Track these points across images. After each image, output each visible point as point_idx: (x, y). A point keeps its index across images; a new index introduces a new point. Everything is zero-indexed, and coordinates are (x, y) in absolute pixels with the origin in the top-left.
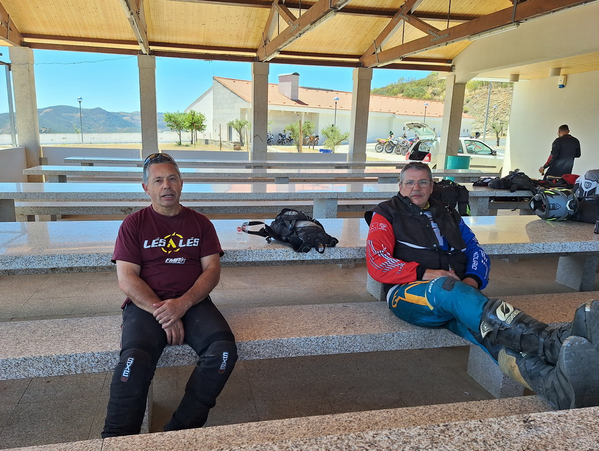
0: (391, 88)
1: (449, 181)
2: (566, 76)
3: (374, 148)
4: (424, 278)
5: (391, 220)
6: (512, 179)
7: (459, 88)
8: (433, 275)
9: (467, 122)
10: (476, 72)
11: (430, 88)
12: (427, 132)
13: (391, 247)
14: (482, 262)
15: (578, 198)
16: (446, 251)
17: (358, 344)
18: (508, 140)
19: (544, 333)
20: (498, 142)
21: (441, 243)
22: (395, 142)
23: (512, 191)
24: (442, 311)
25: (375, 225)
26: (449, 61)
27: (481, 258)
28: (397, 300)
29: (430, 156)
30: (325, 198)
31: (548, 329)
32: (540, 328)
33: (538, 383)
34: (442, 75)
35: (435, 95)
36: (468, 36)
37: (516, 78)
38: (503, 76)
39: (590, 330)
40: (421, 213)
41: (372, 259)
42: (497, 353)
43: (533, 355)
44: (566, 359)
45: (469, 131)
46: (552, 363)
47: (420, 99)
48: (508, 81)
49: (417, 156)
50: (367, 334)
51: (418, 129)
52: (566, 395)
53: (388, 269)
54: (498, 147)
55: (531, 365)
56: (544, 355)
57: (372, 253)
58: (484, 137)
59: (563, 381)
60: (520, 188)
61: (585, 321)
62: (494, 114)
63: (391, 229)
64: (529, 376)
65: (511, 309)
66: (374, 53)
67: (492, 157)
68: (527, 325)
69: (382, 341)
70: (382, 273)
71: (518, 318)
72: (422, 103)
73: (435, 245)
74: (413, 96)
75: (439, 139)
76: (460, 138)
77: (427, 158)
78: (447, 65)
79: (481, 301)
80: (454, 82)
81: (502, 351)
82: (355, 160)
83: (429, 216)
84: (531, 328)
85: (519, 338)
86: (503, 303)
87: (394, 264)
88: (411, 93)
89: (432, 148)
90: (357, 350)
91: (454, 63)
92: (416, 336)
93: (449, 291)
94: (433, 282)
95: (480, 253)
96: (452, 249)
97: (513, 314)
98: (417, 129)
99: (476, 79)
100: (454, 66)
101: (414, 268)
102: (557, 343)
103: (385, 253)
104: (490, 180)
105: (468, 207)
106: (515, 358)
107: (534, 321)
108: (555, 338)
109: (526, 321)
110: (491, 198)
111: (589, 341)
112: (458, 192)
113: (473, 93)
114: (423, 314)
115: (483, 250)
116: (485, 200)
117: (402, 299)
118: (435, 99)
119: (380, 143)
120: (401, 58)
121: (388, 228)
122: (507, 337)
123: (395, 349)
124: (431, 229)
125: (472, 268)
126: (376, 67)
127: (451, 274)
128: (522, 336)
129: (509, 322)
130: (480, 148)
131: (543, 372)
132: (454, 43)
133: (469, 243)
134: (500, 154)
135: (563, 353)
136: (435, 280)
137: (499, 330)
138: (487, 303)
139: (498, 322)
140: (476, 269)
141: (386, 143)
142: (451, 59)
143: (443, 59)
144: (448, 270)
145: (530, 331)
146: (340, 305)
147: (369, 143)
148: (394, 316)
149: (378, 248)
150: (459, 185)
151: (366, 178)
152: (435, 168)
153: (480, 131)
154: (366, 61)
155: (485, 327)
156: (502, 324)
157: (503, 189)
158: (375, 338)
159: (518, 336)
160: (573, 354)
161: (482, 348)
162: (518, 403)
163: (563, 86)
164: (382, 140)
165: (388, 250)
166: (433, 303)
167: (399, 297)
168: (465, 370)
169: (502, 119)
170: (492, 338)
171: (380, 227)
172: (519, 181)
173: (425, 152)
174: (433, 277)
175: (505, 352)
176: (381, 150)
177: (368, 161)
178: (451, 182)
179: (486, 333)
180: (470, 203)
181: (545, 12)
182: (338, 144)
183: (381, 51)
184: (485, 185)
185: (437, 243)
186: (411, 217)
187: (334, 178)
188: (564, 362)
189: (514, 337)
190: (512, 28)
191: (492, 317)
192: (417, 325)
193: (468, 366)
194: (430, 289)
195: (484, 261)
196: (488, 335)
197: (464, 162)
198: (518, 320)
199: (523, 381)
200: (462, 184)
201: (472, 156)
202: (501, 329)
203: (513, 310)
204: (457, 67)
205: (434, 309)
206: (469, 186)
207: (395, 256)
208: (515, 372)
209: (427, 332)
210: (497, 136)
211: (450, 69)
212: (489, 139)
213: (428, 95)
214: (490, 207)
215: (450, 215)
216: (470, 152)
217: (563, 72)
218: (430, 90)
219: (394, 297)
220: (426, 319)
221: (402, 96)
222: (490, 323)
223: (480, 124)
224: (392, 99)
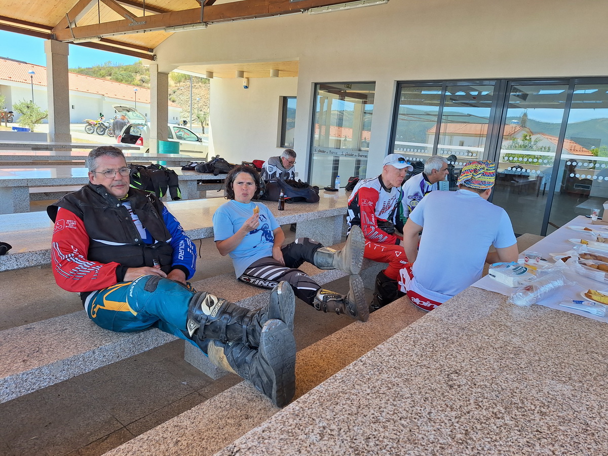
0: (97, 69)
1: (158, 166)
2: (248, 79)
3: (84, 129)
4: (125, 279)
5: (81, 215)
6: (214, 164)
7: (162, 77)
8: (136, 274)
9: (173, 110)
10: (176, 64)
11: (138, 75)
12: (137, 116)
13: (84, 247)
14: (188, 250)
15: (265, 181)
16: (148, 245)
17: (45, 377)
18: (209, 129)
19: (246, 320)
20: (203, 130)
21: (143, 235)
22: (106, 124)
23: (216, 175)
24: (147, 315)
25: (61, 223)
26: (151, 50)
27: (187, 246)
28: (96, 310)
29: (142, 140)
30: (9, 186)
31: (249, 315)
32: (242, 315)
33: (244, 369)
34: (146, 63)
35: (144, 82)
36: (164, 27)
37: (211, 75)
38: (200, 71)
39: (283, 311)
40: (118, 205)
41: (59, 265)
42: (206, 346)
43: (238, 342)
44: (266, 344)
45: (178, 119)
46: (255, 347)
47: (129, 84)
48: (205, 77)
49: (129, 139)
50: (57, 362)
51: (127, 113)
52: (268, 377)
53: (80, 275)
54: (204, 135)
55: (237, 353)
56: (248, 341)
57: (58, 258)
58: (191, 125)
59: (265, 366)
60: (222, 172)
61: (279, 303)
62: (198, 105)
63: (84, 227)
64: (237, 364)
65: (216, 301)
66: (68, 27)
67: (198, 143)
68: (230, 314)
69: (80, 363)
70: (74, 281)
71: (222, 309)
72: (131, 89)
73: (136, 240)
74: (122, 80)
75: (149, 124)
76: (169, 125)
77: (139, 142)
78: (148, 53)
79: (186, 298)
80: (158, 71)
81: (211, 343)
82: (58, 142)
83: (127, 206)
84: (234, 317)
85: (225, 329)
86: (208, 296)
87: (88, 268)
88: (120, 77)
89: (143, 132)
90: (44, 385)
91: (155, 53)
92: (122, 345)
93: (152, 292)
94: (134, 284)
95: (185, 241)
96: (156, 242)
97: (218, 304)
98: (125, 112)
99: (176, 71)
100: (155, 55)
101: (113, 269)
102: (258, 328)
103: (76, 256)
104: (196, 164)
105: (178, 191)
106: (223, 349)
107: (237, 309)
108: (255, 323)
109: (230, 310)
110: (199, 181)
111: (283, 321)
112: (168, 176)
113: (178, 85)
114: (128, 320)
115: (188, 238)
116: (193, 183)
117: (101, 307)
118: (144, 86)
119: (90, 124)
120: (99, 38)
121: (79, 225)
122: (214, 331)
123: (98, 367)
124: (131, 221)
125: (179, 258)
126: (72, 43)
127: (156, 270)
128: (227, 327)
129: (214, 315)
130: (188, 135)
131: (248, 358)
132: (151, 32)
133: (174, 232)
134: (204, 140)
135: (263, 340)
136: (137, 281)
137: (205, 325)
138: (192, 298)
139: (203, 317)
140: (182, 259)
141: (96, 124)
142: (152, 48)
143: (144, 47)
144: (152, 266)
145: (234, 320)
146: (21, 329)
147: (72, 123)
148: (96, 326)
149: (66, 250)
150: (168, 169)
151: (73, 161)
152: (148, 152)
153: (188, 120)
154: (60, 33)
155: (192, 325)
156: (207, 319)
157: (208, 173)
158: (68, 363)
159: (224, 327)
160: (271, 339)
161: (192, 343)
162: (228, 396)
163: (246, 87)
164: (91, 121)
165: (80, 252)
166: (135, 308)
167: (98, 306)
168: (183, 357)
169: (204, 110)
170: (200, 334)
171: (68, 225)
172: (219, 166)
173: (137, 136)
174: (135, 276)
175: (213, 345)
176: (92, 131)
177: (74, 142)
178: (160, 167)
179: (193, 331)
180: (180, 186)
181: (226, 19)
182: (37, 122)
183: (76, 26)
184: (192, 169)
185: (138, 236)
186: (105, 210)
187: (31, 161)
188: (264, 348)
189: (220, 329)
190: (201, 28)
191: (198, 313)
192: (124, 332)
193: (185, 352)
194: (131, 293)
195: (190, 249)
196: (195, 332)
197: (174, 148)
198: (223, 311)
199: (231, 370)
200: (171, 168)
201: (181, 141)
202: (207, 324)
203: (217, 301)
204: (158, 56)
205: (138, 314)
206: (178, 170)
207: (90, 258)
208: (224, 362)
209: (135, 337)
210: (202, 125)
211: (152, 58)
212: (195, 127)
213: (137, 81)
214: (198, 189)
215: (151, 204)
216: (180, 138)
217: (245, 75)
218: (138, 77)
219: (93, 306)
220: (131, 325)
221: (111, 79)
222: (197, 320)
223: (187, 114)
224: (99, 81)
